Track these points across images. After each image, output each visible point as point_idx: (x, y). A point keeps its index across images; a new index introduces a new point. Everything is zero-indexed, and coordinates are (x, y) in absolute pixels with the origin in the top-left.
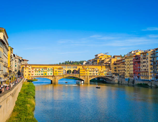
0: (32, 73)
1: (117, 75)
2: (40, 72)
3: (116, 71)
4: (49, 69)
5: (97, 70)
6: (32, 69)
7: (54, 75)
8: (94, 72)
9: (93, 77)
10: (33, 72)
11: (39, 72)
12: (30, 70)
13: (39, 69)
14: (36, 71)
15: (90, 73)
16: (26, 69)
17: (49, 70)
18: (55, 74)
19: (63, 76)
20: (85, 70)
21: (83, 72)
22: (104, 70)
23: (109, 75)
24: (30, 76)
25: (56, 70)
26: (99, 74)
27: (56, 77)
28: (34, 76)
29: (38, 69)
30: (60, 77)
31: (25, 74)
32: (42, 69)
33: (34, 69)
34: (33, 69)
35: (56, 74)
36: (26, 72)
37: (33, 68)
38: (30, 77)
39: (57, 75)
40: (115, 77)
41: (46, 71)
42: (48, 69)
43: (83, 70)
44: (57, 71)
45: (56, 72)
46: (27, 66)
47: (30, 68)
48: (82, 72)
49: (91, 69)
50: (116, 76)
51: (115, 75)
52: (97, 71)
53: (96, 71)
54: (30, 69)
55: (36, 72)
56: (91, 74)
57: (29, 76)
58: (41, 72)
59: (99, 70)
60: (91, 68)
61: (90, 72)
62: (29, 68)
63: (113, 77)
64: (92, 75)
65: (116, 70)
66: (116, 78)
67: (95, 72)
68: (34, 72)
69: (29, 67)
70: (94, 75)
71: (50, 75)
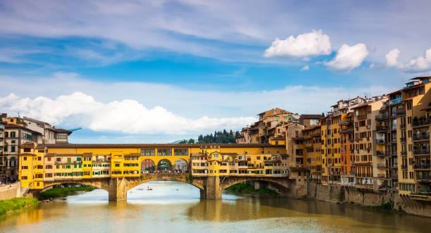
0: (48, 171)
1: (304, 175)
2: (72, 166)
3: (302, 163)
4: (100, 157)
5: (243, 159)
6: (46, 158)
7: (113, 175)
8: (234, 165)
9: (232, 180)
10: (49, 167)
11: (69, 167)
12: (41, 163)
13: (69, 160)
14: (58, 164)
15: (223, 168)
16: (25, 159)
17: (98, 161)
19: (141, 177)
20: (206, 158)
21: (203, 164)
23: (280, 175)
24: (42, 179)
25: (116, 160)
27: (118, 182)
28: (53, 179)
29: (64, 160)
30: (132, 181)
31: (23, 173)
32: (78, 159)
33: (52, 158)
34: (49, 160)
37: (49, 157)
38: (41, 184)
39: (122, 175)
40: (297, 182)
41: (90, 165)
42: (94, 158)
43: (202, 159)
44: (122, 164)
45: (117, 165)
46: (32, 150)
47: (43, 154)
48: (198, 164)
49: (226, 157)
50: (300, 177)
51: (299, 174)
54: (40, 158)
55: (58, 167)
56: (225, 171)
57: (38, 179)
58: (75, 167)
59: (249, 159)
60: (225, 154)
61: (221, 165)
62: (39, 155)
63: (293, 181)
64: (228, 174)
65: (302, 159)
66: (301, 183)
68: (54, 167)
69: (40, 151)
70: (233, 174)
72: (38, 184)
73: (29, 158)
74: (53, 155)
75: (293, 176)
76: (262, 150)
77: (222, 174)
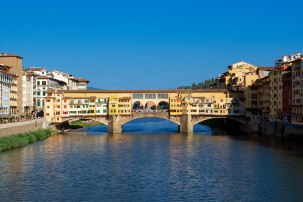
0: (65, 110)
1: (257, 114)
2: (81, 106)
3: (256, 104)
4: (101, 100)
5: (209, 102)
6: (63, 101)
7: (110, 113)
8: (202, 106)
9: (201, 117)
10: (65, 107)
11: (79, 107)
12: (59, 104)
13: (79, 102)
14: (71, 104)
15: (194, 108)
16: (49, 101)
17: (99, 102)
18: (112, 111)
19: (132, 115)
20: (181, 101)
21: (178, 106)
22: (228, 102)
23: (239, 114)
24: (60, 115)
25: (113, 102)
26: (215, 112)
27: (114, 118)
28: (68, 115)
29: (76, 101)
30: (125, 118)
31: (46, 111)
32: (86, 101)
33: (67, 100)
34: (65, 101)
35: (115, 112)
36: (48, 107)
37: (65, 99)
38: (60, 118)
39: (117, 113)
40: (252, 120)
41: (94, 106)
42: (97, 101)
43: (178, 101)
44: (117, 105)
45: (114, 106)
46: (53, 94)
47: (60, 98)
48: (175, 106)
49: (196, 100)
50: (254, 116)
51: (253, 113)
52: (209, 105)
53: (207, 105)
54: (59, 101)
55: (71, 107)
56: (195, 111)
57: (58, 116)
58: (84, 107)
59: (215, 102)
60: (196, 98)
61: (192, 106)
62: (58, 98)
63: (249, 119)
64: (197, 113)
65: (256, 101)
67: (206, 107)
68: (68, 107)
69: (58, 96)
70: (202, 113)
71: (102, 113)
72: (58, 119)
74: (68, 98)
75: (249, 114)
76: (225, 95)
77: (193, 113)
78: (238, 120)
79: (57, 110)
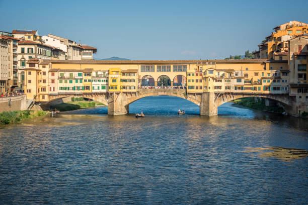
0: (52, 85)
1: (305, 92)
2: (74, 81)
3: (305, 79)
4: (99, 73)
5: (240, 75)
6: (50, 73)
7: (110, 90)
8: (230, 81)
9: (228, 96)
10: (53, 81)
11: (71, 82)
12: (45, 77)
13: (71, 75)
14: (61, 79)
15: (218, 84)
16: (30, 73)
17: (97, 76)
18: (112, 88)
19: (138, 92)
20: (201, 75)
21: (197, 81)
22: (266, 75)
23: (280, 92)
24: (46, 92)
25: (113, 76)
26: (247, 89)
27: (115, 96)
28: (56, 92)
29: (67, 75)
30: (129, 96)
31: (28, 86)
32: (80, 75)
33: (55, 73)
34: (53, 75)
35: (116, 88)
36: (30, 81)
37: (53, 71)
38: (46, 97)
39: (118, 90)
40: (297, 99)
41: (90, 81)
42: (94, 74)
43: (197, 75)
44: (118, 80)
45: (114, 81)
46: (36, 65)
47: (46, 70)
48: (193, 81)
49: (221, 73)
50: (300, 94)
51: (299, 91)
52: (239, 80)
53: (236, 80)
54: (44, 73)
55: (61, 82)
56: (220, 87)
57: (43, 93)
58: (77, 82)
59: (246, 75)
60: (221, 70)
61: (216, 81)
62: (43, 70)
63: (293, 98)
64: (223, 90)
65: (305, 74)
66: (301, 100)
67: (234, 82)
68: (57, 81)
69: (44, 67)
70: (228, 91)
71: (100, 90)
72: (43, 98)
73: (34, 73)
74: (57, 70)
75: (293, 92)
76: (263, 66)
77: (217, 91)
78: (280, 100)
79: (42, 85)
